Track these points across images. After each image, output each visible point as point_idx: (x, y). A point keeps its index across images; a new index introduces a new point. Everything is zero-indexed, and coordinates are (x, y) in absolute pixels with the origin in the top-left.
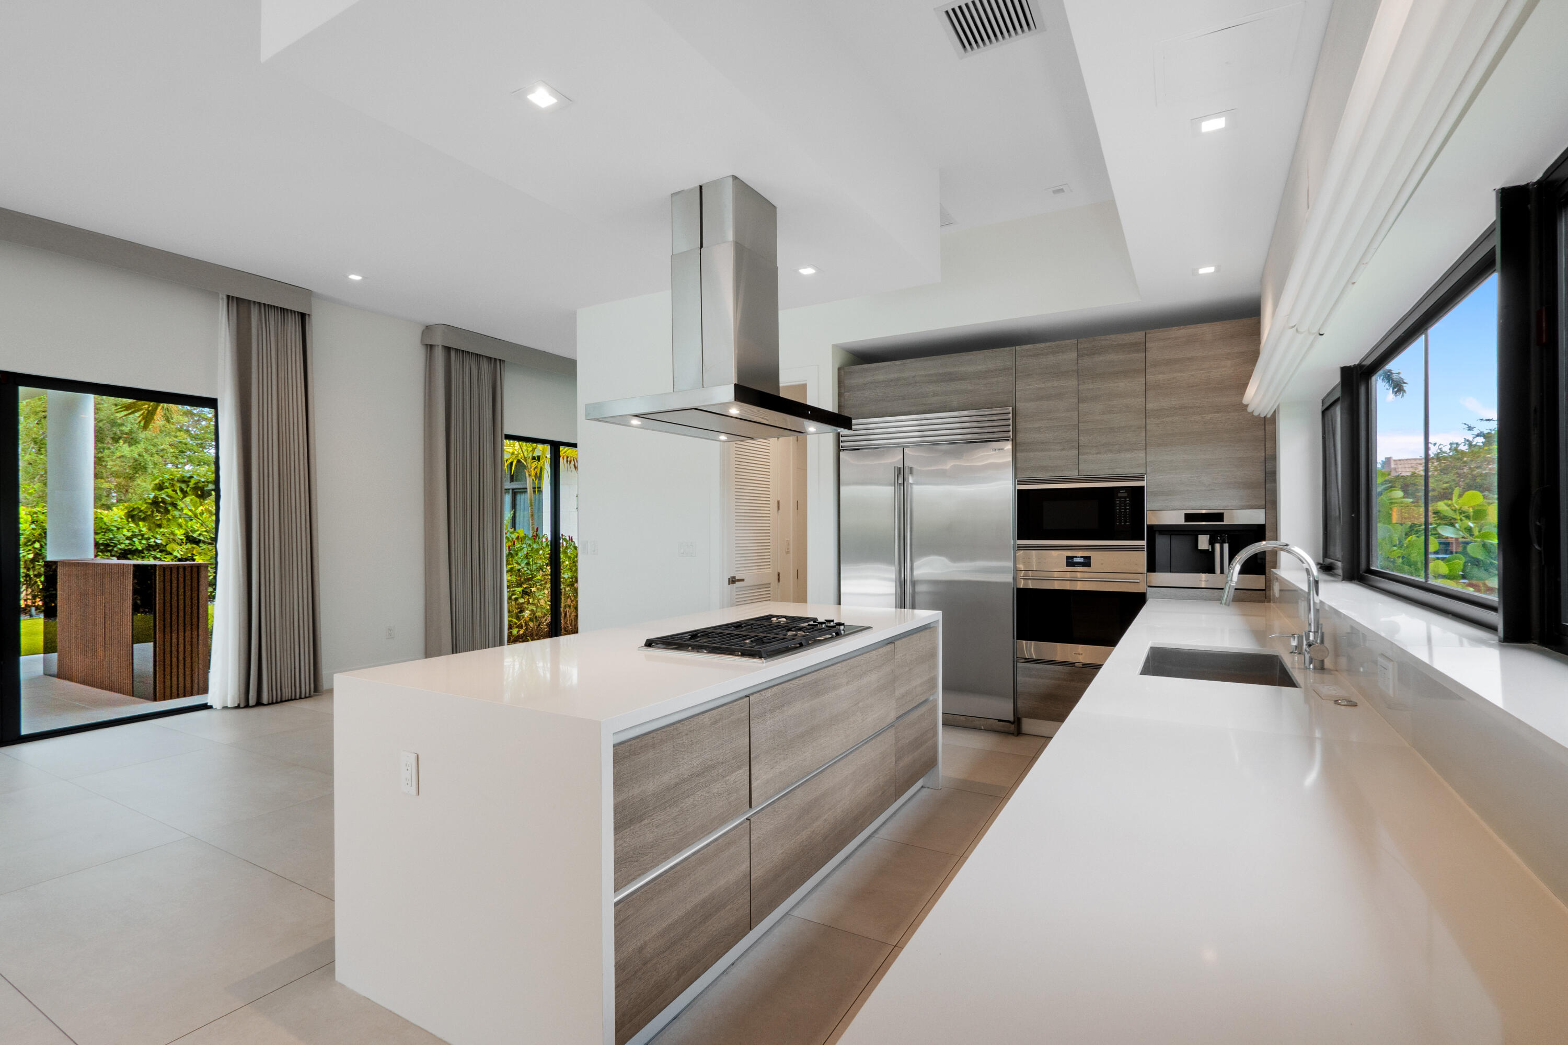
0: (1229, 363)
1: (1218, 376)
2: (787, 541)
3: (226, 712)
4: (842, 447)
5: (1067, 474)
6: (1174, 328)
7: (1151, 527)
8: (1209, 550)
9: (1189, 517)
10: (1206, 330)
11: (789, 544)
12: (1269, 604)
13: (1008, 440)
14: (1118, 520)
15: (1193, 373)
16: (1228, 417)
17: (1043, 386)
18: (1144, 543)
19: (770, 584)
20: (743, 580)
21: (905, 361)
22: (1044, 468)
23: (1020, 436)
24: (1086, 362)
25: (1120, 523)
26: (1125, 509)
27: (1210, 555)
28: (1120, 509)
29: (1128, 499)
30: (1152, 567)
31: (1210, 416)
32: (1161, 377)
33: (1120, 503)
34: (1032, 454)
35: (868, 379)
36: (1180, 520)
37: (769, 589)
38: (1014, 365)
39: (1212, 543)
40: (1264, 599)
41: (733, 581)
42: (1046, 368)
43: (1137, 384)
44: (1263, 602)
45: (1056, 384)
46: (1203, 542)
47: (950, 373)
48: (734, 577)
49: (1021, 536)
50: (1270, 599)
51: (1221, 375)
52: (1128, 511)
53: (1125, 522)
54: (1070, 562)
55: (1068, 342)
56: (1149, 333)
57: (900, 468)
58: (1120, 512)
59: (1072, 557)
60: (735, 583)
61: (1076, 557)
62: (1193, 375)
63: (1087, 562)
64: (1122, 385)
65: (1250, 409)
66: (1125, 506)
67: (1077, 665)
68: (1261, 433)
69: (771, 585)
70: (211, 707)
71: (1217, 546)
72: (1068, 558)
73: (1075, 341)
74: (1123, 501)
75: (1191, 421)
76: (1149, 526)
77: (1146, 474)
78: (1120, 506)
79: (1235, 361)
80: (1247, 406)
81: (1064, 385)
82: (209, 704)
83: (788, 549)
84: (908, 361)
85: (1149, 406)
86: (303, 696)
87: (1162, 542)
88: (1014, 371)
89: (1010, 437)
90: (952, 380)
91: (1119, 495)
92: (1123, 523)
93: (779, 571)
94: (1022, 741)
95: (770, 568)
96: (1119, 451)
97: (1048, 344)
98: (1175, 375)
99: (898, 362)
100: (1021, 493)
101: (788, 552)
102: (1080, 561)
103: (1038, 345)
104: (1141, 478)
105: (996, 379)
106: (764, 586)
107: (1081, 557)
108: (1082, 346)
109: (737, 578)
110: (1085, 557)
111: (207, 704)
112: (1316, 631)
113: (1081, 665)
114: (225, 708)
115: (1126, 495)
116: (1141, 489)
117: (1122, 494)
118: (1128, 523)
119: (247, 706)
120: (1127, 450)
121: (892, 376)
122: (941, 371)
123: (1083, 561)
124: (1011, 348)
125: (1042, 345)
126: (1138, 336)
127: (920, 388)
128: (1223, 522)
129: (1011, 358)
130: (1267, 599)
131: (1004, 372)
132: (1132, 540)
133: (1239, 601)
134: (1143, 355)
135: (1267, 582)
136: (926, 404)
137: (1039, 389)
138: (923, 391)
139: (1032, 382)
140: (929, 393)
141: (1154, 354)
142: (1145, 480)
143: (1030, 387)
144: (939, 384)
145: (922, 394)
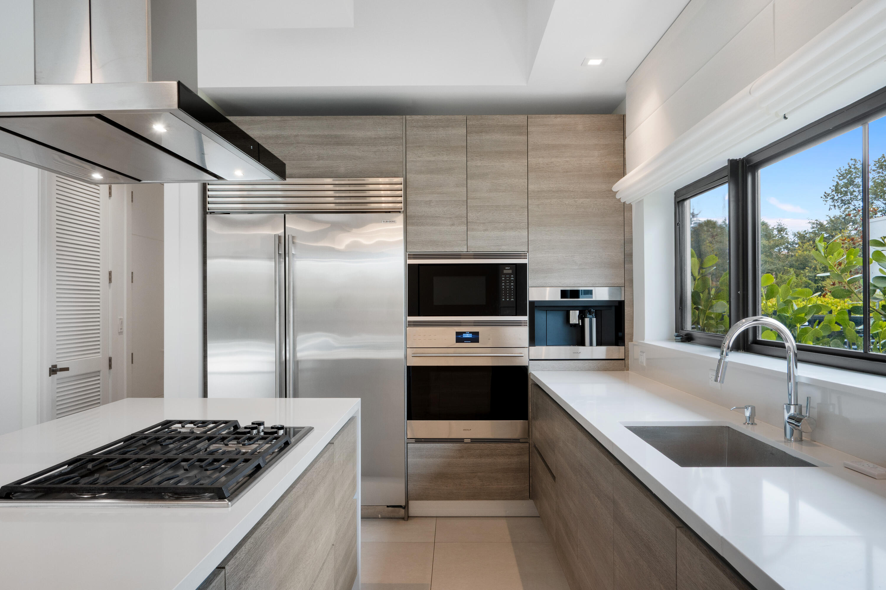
0: (596, 153)
1: (587, 164)
2: (120, 319)
4: (208, 210)
5: (456, 249)
6: (552, 116)
7: (532, 303)
8: (579, 323)
9: (564, 294)
10: (578, 121)
11: (122, 323)
12: (628, 371)
13: (400, 212)
14: (503, 296)
15: (568, 159)
16: (595, 202)
17: (433, 159)
18: (526, 318)
19: (99, 372)
20: (67, 369)
21: (285, 118)
22: (436, 243)
23: (410, 209)
24: (474, 139)
25: (505, 299)
26: (510, 286)
27: (581, 328)
28: (505, 286)
29: (512, 276)
30: (533, 341)
31: (581, 200)
32: (540, 160)
33: (505, 280)
34: (422, 228)
36: (557, 297)
37: (98, 378)
38: (404, 135)
39: (582, 317)
40: (624, 367)
41: (53, 370)
42: (437, 141)
43: (520, 165)
44: (623, 370)
45: (445, 158)
46: (574, 317)
47: (336, 137)
48: (55, 366)
49: (410, 314)
50: (628, 367)
51: (590, 164)
52: (512, 287)
53: (510, 298)
54: (460, 338)
55: (457, 117)
56: (531, 118)
57: (279, 237)
58: (505, 288)
59: (461, 333)
60: (56, 374)
61: (465, 333)
62: (567, 162)
63: (475, 338)
64: (507, 165)
65: (618, 197)
66: (510, 282)
67: (465, 441)
68: (621, 218)
69: (101, 374)
71: (587, 320)
72: (458, 334)
73: (464, 117)
74: (508, 277)
75: (565, 203)
76: (530, 302)
77: (528, 252)
78: (505, 283)
79: (601, 152)
80: (617, 193)
81: (454, 159)
83: (121, 329)
84: (289, 118)
85: (531, 187)
87: (540, 316)
88: (404, 141)
89: (402, 209)
90: (338, 144)
91: (505, 272)
92: (508, 300)
93: (111, 355)
94: (411, 525)
95: (99, 352)
96: (505, 229)
97: (438, 117)
98: (553, 160)
100: (411, 267)
101: (121, 333)
102: (469, 336)
103: (428, 117)
104: (524, 256)
105: (386, 148)
106: (89, 376)
107: (470, 333)
108: (471, 123)
109: (58, 367)
110: (473, 333)
112: (795, 404)
113: (469, 441)
115: (510, 271)
116: (524, 266)
117: (507, 271)
118: (512, 299)
120: (512, 229)
121: (270, 133)
122: (326, 133)
123: (471, 337)
124: (401, 117)
125: (432, 117)
126: (521, 119)
127: (303, 149)
128: (592, 298)
129: (402, 127)
130: (626, 368)
131: (394, 141)
132: (516, 315)
133: (605, 370)
134: (525, 138)
135: (626, 353)
136: (310, 167)
137: (430, 161)
138: (307, 153)
139: (422, 153)
140: (313, 155)
141: (535, 138)
142: (528, 258)
143: (420, 159)
144: (325, 147)
145: (306, 156)
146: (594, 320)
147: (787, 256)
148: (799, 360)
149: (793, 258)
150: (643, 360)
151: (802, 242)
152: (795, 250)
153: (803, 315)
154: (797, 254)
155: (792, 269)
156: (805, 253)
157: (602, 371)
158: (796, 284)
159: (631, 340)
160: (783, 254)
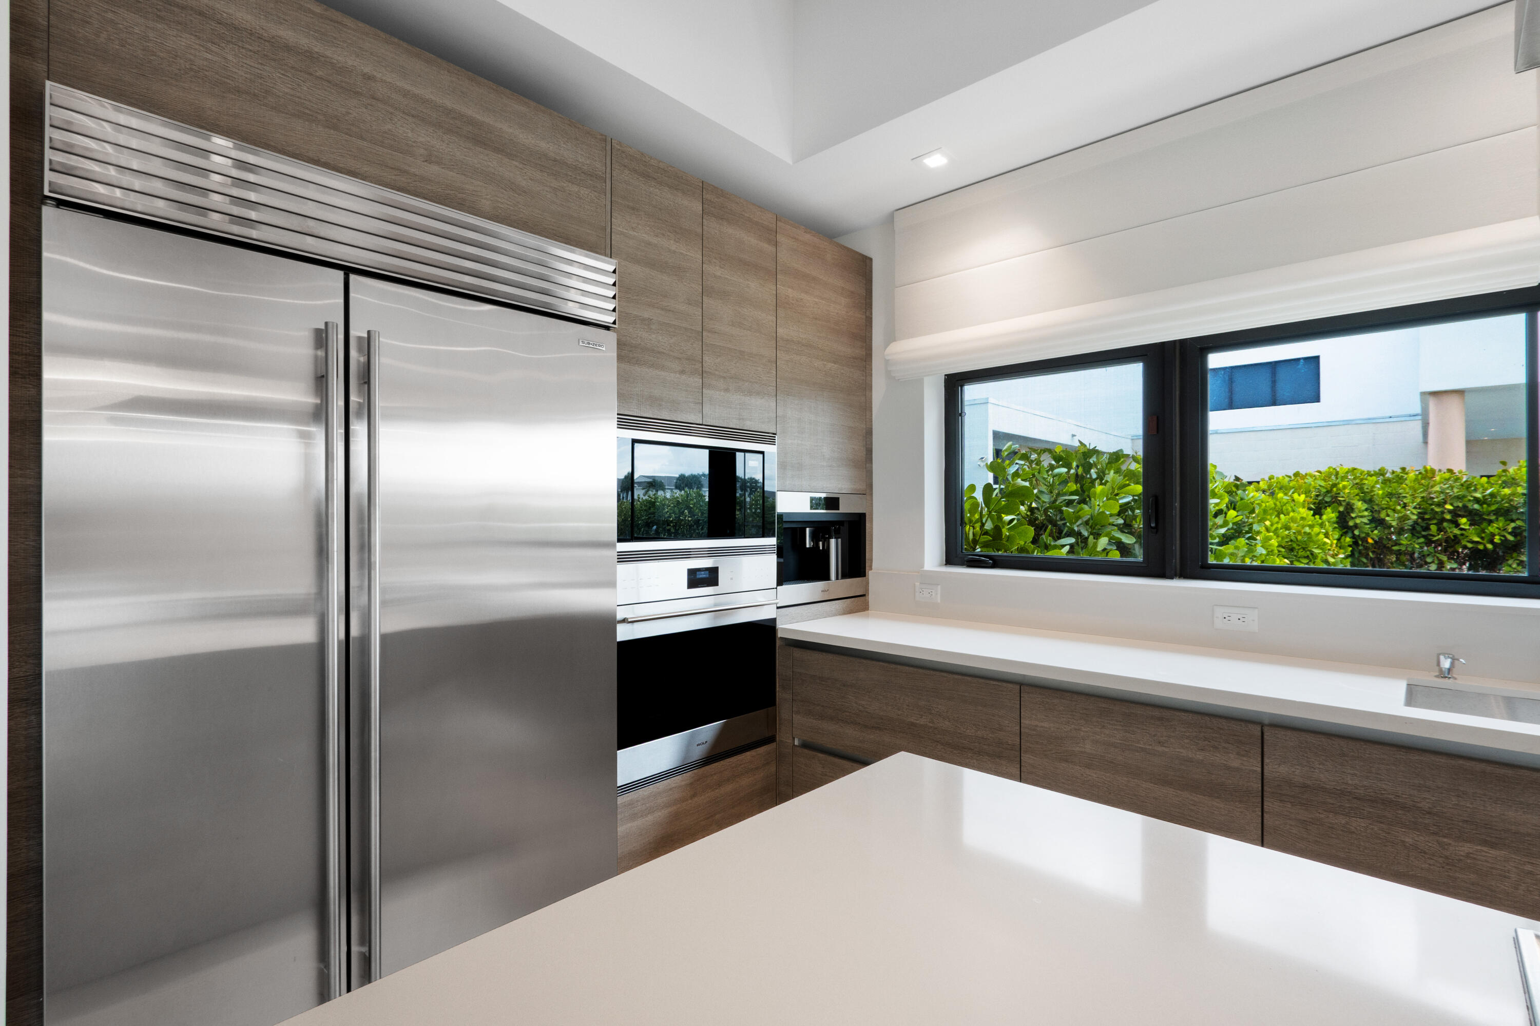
0: (843, 301)
1: (835, 314)
5: (688, 418)
7: (781, 517)
9: (814, 502)
10: (827, 247)
12: (868, 613)
13: (609, 329)
14: (748, 505)
16: (842, 371)
17: (654, 240)
18: (775, 541)
24: (712, 226)
25: (751, 509)
36: (807, 508)
38: (608, 176)
40: (865, 606)
42: (660, 209)
43: (768, 292)
44: (864, 610)
45: (673, 245)
47: (473, 122)
50: (868, 606)
53: (756, 509)
54: (693, 579)
56: (780, 221)
59: (695, 571)
61: (699, 570)
62: (816, 303)
63: (714, 578)
64: (753, 286)
68: (864, 399)
71: (833, 542)
72: (690, 572)
73: (700, 183)
75: (815, 366)
76: (778, 515)
79: (848, 300)
81: (685, 253)
85: (780, 331)
88: (608, 187)
96: (750, 392)
97: (662, 165)
102: (704, 576)
104: (772, 439)
105: (576, 190)
107: (707, 570)
108: (708, 197)
110: (711, 569)
113: (703, 763)
122: (448, 103)
123: (708, 576)
125: (654, 162)
126: (769, 218)
127: (388, 120)
128: (839, 510)
129: (605, 157)
130: (864, 608)
131: (591, 180)
132: (763, 536)
133: (850, 613)
135: (866, 586)
136: (406, 172)
137: (649, 244)
138: (398, 133)
139: (638, 224)
140: (414, 144)
142: (776, 443)
143: (635, 233)
144: (445, 137)
145: (395, 141)
146: (839, 541)
157: (848, 614)
159: (871, 568)
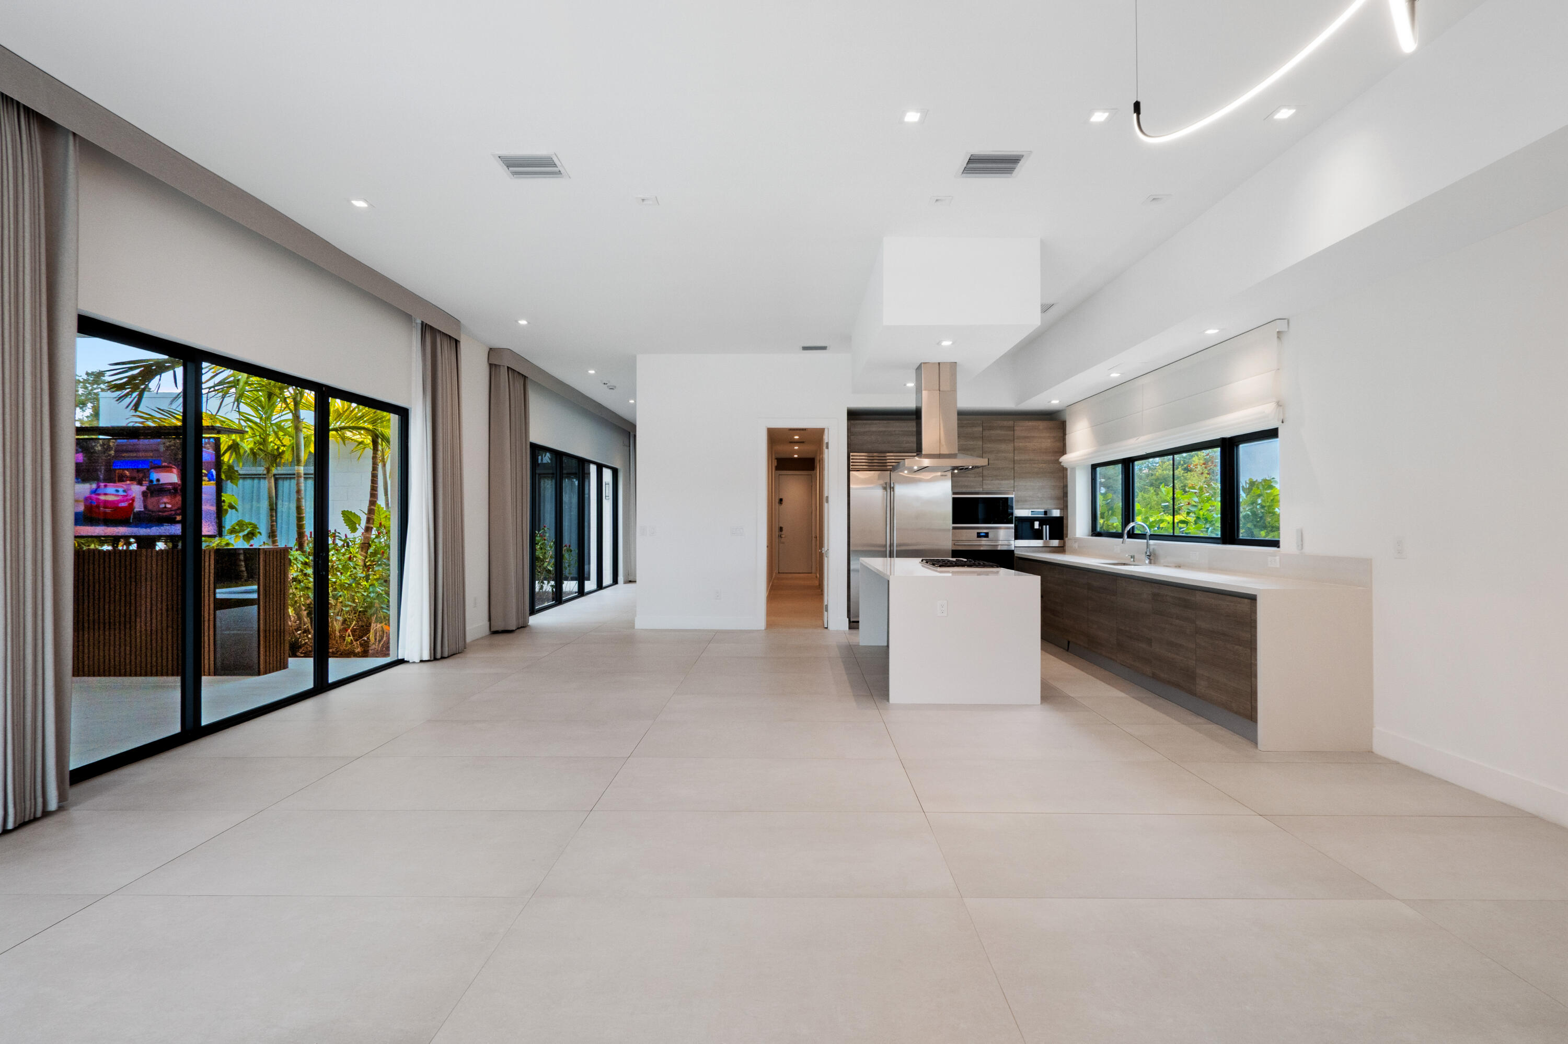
0: (1049, 441)
3: (422, 664)
4: (851, 469)
5: (977, 490)
6: (1026, 421)
8: (1040, 528)
9: (1032, 513)
10: (1041, 424)
12: (1064, 554)
15: (1036, 443)
16: (1049, 466)
21: (889, 421)
22: (967, 486)
24: (986, 433)
27: (1040, 531)
30: (1016, 537)
31: (1043, 465)
32: (1020, 444)
34: (961, 479)
35: (867, 429)
39: (1041, 525)
40: (1063, 551)
43: (1010, 447)
45: (972, 443)
46: (1037, 525)
47: (914, 431)
49: (954, 522)
50: (1065, 551)
51: (1046, 446)
54: (979, 535)
55: (977, 422)
56: (1015, 423)
57: (887, 483)
59: (979, 533)
61: (982, 533)
62: (1034, 445)
63: (987, 535)
64: (1003, 446)
65: (1062, 464)
68: (1061, 475)
70: (408, 662)
71: (1044, 526)
73: (981, 423)
74: (1002, 504)
75: (1035, 466)
77: (1013, 491)
79: (1052, 440)
80: (1061, 462)
81: (976, 444)
82: (405, 660)
85: (1015, 458)
86: (439, 656)
87: (1019, 525)
92: (1003, 516)
96: (1002, 480)
98: (1027, 444)
99: (885, 422)
100: (954, 499)
102: (984, 535)
104: (1011, 494)
107: (984, 532)
108: (985, 425)
110: (986, 533)
111: (404, 659)
114: (422, 661)
116: (1011, 498)
117: (1002, 501)
118: (1005, 516)
119: (435, 659)
120: (1005, 479)
121: (881, 429)
122: (910, 430)
126: (1010, 423)
127: (898, 438)
128: (1047, 515)
132: (1008, 524)
134: (1013, 432)
135: (1064, 543)
136: (901, 447)
138: (900, 440)
140: (903, 441)
141: (1017, 433)
144: (909, 437)
145: (899, 442)
146: (1048, 526)
147: (1148, 476)
148: (1150, 539)
149: (1153, 477)
150: (1076, 545)
151: (1162, 462)
152: (1155, 469)
153: (1154, 524)
154: (1157, 473)
155: (1152, 488)
156: (1165, 472)
158: (1156, 502)
159: (1067, 537)
160: (1144, 473)
